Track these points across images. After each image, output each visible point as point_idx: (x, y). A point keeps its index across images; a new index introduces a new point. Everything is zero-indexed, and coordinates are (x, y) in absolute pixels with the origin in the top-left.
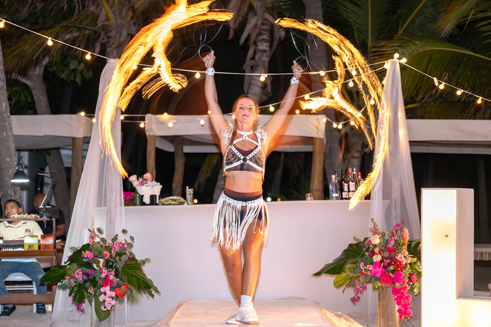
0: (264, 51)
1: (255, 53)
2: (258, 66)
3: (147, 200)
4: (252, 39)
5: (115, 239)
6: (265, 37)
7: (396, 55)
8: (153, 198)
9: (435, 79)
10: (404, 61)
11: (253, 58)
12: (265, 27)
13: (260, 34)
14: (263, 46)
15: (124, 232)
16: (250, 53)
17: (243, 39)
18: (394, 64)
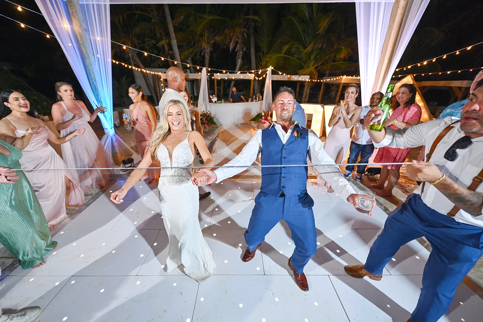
0: (241, 54)
1: (239, 54)
2: (239, 58)
3: (214, 102)
4: (238, 50)
5: (207, 113)
6: (241, 50)
7: (271, 67)
8: (215, 101)
9: (279, 72)
10: (272, 68)
11: (238, 56)
12: (241, 47)
13: (240, 49)
14: (241, 53)
15: (209, 111)
16: (238, 54)
17: (236, 50)
18: (270, 69)
